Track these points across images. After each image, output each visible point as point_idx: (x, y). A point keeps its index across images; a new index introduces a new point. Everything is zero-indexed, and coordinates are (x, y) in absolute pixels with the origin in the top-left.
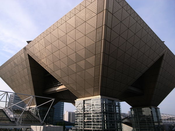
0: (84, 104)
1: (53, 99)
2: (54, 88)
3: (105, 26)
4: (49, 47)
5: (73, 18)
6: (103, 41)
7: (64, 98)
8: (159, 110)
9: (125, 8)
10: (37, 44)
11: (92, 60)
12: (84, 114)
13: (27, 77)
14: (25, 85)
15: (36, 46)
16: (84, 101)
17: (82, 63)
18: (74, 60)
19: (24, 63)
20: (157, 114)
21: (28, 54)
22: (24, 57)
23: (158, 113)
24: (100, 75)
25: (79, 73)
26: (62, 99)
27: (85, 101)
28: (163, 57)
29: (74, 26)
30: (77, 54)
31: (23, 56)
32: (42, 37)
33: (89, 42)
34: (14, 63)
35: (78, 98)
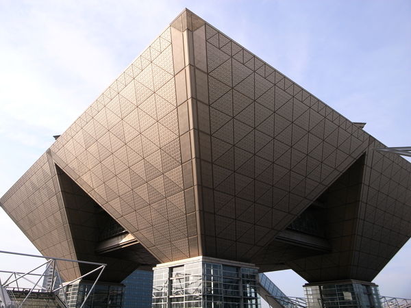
0: (172, 277)
1: (103, 266)
2: (116, 239)
3: (192, 101)
4: (93, 148)
5: (131, 86)
6: (192, 132)
7: (144, 263)
8: (376, 290)
9: (238, 57)
10: (71, 142)
11: (176, 174)
12: (171, 300)
13: (58, 215)
14: (55, 233)
15: (69, 146)
16: (171, 269)
17: (159, 183)
18: (143, 176)
19: (50, 184)
20: (370, 299)
21: (56, 165)
22: (48, 171)
23: (373, 298)
24: (197, 208)
25: (155, 206)
26: (143, 265)
27: (174, 269)
28: (364, 160)
29: (135, 102)
30: (146, 163)
31: (47, 167)
32: (79, 128)
33: (167, 136)
34: (32, 184)
35: (160, 263)
